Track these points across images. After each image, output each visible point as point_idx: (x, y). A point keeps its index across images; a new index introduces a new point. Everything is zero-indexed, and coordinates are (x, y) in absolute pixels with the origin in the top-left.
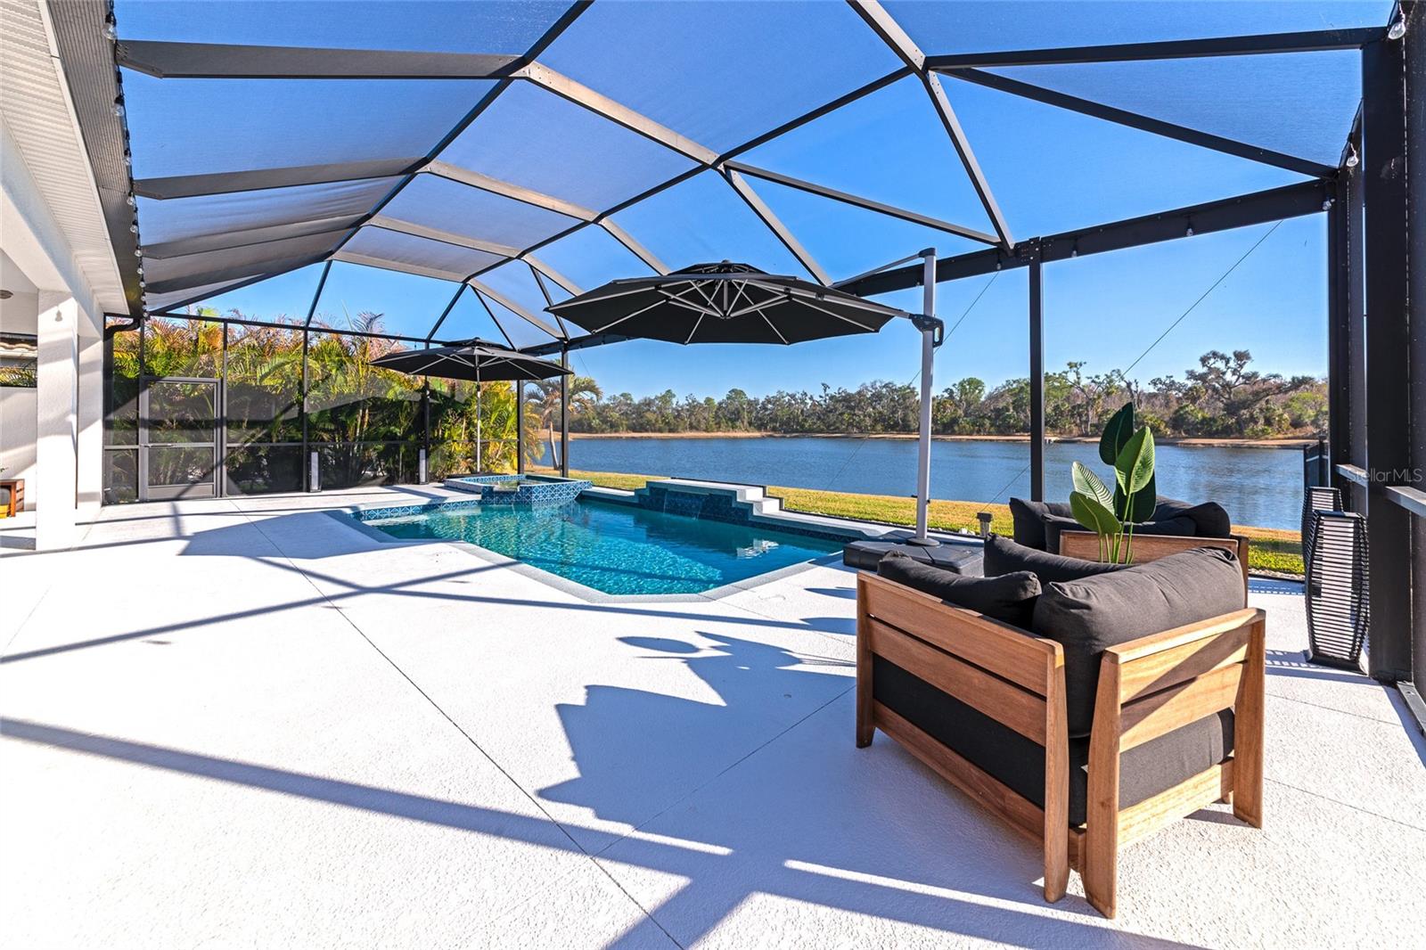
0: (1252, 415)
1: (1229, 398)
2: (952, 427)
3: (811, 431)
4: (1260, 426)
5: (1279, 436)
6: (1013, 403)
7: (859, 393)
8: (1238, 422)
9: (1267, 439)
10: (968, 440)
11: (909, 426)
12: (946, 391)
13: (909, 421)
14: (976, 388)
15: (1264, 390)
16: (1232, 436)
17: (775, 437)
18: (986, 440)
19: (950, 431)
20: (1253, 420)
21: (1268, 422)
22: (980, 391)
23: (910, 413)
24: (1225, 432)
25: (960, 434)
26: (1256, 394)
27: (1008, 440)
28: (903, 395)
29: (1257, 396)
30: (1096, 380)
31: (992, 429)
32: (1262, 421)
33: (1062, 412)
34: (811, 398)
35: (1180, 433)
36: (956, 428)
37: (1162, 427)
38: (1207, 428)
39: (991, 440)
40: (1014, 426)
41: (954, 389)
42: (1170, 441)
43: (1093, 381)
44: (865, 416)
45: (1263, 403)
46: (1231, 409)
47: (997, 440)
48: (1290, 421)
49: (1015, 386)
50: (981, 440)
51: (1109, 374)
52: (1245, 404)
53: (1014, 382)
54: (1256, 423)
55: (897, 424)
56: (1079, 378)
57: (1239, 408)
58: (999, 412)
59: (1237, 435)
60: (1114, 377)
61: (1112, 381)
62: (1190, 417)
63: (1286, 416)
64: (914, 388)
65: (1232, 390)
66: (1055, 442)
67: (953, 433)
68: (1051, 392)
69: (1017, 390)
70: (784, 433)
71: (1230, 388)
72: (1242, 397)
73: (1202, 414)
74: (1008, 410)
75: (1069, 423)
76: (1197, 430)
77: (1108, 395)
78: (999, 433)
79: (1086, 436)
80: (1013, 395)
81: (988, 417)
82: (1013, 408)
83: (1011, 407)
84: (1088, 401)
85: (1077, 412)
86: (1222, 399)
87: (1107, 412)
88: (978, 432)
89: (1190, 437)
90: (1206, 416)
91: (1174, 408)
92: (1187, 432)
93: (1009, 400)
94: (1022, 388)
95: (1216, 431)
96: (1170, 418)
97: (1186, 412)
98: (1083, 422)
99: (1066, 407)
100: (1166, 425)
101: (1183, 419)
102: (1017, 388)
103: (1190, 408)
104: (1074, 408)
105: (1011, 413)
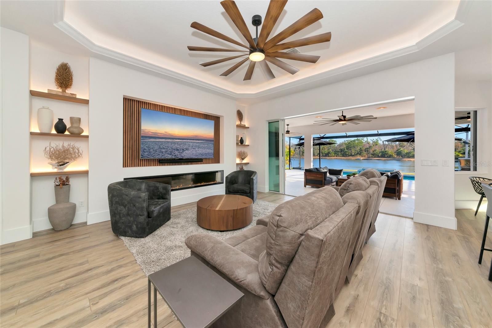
2: (328, 154)
6: (346, 147)
10: (334, 158)
19: (327, 156)
25: (331, 157)
30: (373, 140)
31: (341, 155)
33: (362, 150)
35: (400, 156)
36: (330, 155)
37: (393, 155)
40: (347, 154)
42: (398, 159)
43: (372, 141)
49: (346, 142)
51: (377, 139)
56: (367, 140)
58: (342, 150)
60: (378, 140)
61: (378, 141)
66: (361, 159)
67: (329, 156)
68: (359, 144)
69: (348, 144)
73: (406, 151)
74: (345, 149)
75: (365, 153)
76: (405, 156)
77: (376, 145)
78: (343, 156)
79: (370, 157)
80: (346, 145)
81: (339, 152)
82: (346, 149)
83: (345, 148)
84: (370, 147)
85: (367, 150)
86: (413, 147)
87: (375, 150)
88: (336, 156)
89: (403, 158)
90: (408, 152)
91: (395, 149)
92: (402, 156)
93: (345, 146)
94: (349, 143)
95: (411, 156)
96: (395, 152)
97: (401, 150)
98: (368, 153)
99: (364, 149)
100: (395, 154)
101: (401, 152)
102: (347, 143)
103: (402, 149)
104: (366, 149)
105: (346, 150)
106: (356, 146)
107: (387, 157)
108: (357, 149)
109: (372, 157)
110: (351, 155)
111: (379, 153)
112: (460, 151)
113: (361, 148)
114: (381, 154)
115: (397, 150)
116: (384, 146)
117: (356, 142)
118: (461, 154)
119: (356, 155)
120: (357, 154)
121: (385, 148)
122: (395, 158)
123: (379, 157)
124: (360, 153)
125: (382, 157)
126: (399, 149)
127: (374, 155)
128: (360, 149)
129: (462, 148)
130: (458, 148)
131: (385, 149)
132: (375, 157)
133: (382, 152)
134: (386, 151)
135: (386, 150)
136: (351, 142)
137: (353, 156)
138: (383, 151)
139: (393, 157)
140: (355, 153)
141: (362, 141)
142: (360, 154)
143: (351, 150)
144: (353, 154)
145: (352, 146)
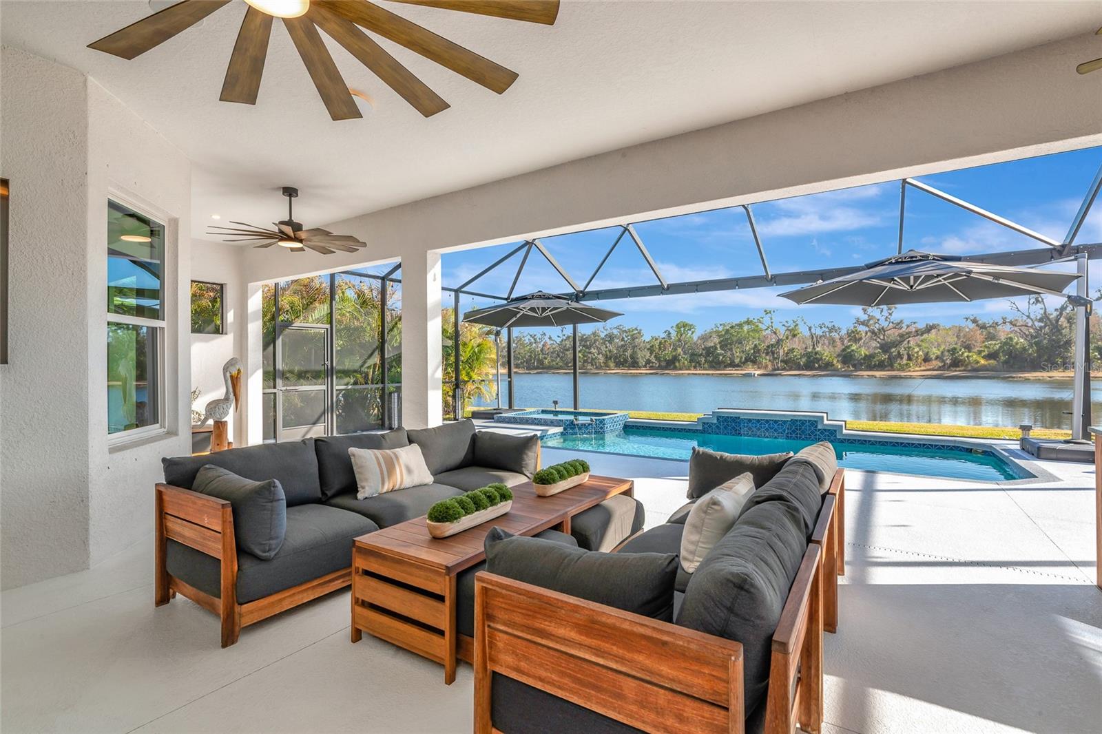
0: (899, 352)
1: (884, 340)
2: (674, 363)
3: (550, 368)
4: (905, 362)
5: (917, 369)
6: (720, 343)
7: (594, 334)
8: (889, 358)
9: (910, 371)
10: (689, 374)
11: (637, 363)
12: (665, 332)
13: (637, 358)
14: (690, 330)
15: (907, 333)
16: (887, 369)
17: (519, 373)
18: (703, 374)
19: (671, 367)
20: (900, 356)
21: (909, 358)
22: (693, 333)
23: (639, 352)
24: (881, 366)
25: (681, 369)
26: (901, 336)
27: (721, 374)
28: (632, 335)
29: (903, 337)
30: (786, 324)
31: (706, 366)
32: (906, 357)
33: (759, 351)
34: (550, 338)
35: (849, 367)
36: (677, 364)
37: (835, 362)
38: (869, 363)
39: (707, 374)
40: (723, 362)
41: (672, 331)
42: (843, 373)
43: (784, 325)
44: (598, 354)
45: (906, 342)
46: (885, 347)
47: (712, 374)
48: (923, 357)
49: (721, 328)
50: (699, 374)
51: (795, 320)
52: (896, 344)
53: (721, 325)
54: (902, 358)
55: (626, 361)
56: (772, 323)
57: (890, 348)
58: (709, 351)
59: (890, 368)
62: (856, 354)
63: (921, 353)
64: (641, 330)
65: (886, 333)
66: (758, 375)
67: (675, 368)
68: (751, 333)
69: (723, 333)
70: (527, 369)
71: (884, 331)
72: (892, 338)
73: (864, 352)
74: (716, 349)
75: (765, 360)
76: (862, 364)
77: (794, 336)
78: (712, 367)
79: (778, 369)
80: (720, 336)
81: (701, 355)
82: (720, 347)
83: (718, 346)
84: (779, 342)
85: (771, 350)
86: (879, 340)
87: (792, 350)
88: (695, 367)
89: (856, 371)
90: (867, 353)
91: (839, 347)
92: (854, 366)
93: (717, 340)
94: (727, 330)
95: (875, 365)
96: (838, 356)
97: (853, 351)
98: (775, 359)
99: (762, 346)
100: (838, 361)
101: (851, 356)
102: (723, 330)
103: (854, 347)
104: (768, 347)
105: (719, 351)
106: (745, 338)
107: (820, 368)
108: (747, 348)
109: (784, 369)
110: (733, 365)
111: (801, 358)
112: (980, 352)
113: (756, 345)
114: (804, 360)
115: (844, 350)
116: (813, 338)
117: (746, 328)
118: (984, 357)
119: (744, 363)
120: (747, 360)
121: (814, 345)
122: (837, 370)
123: (799, 368)
124: (752, 359)
125: (806, 370)
126: (848, 347)
127: (790, 364)
128: (754, 349)
129: (984, 345)
130: (975, 344)
131: (814, 348)
132: (791, 370)
133: (808, 355)
134: (816, 353)
135: (817, 349)
136: (732, 327)
137: (738, 366)
138: (809, 353)
139: (833, 368)
140: (741, 358)
141: (757, 326)
142: (754, 362)
143: (731, 350)
144: (737, 361)
145: (735, 339)
